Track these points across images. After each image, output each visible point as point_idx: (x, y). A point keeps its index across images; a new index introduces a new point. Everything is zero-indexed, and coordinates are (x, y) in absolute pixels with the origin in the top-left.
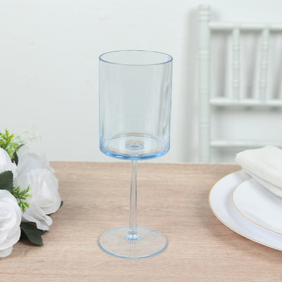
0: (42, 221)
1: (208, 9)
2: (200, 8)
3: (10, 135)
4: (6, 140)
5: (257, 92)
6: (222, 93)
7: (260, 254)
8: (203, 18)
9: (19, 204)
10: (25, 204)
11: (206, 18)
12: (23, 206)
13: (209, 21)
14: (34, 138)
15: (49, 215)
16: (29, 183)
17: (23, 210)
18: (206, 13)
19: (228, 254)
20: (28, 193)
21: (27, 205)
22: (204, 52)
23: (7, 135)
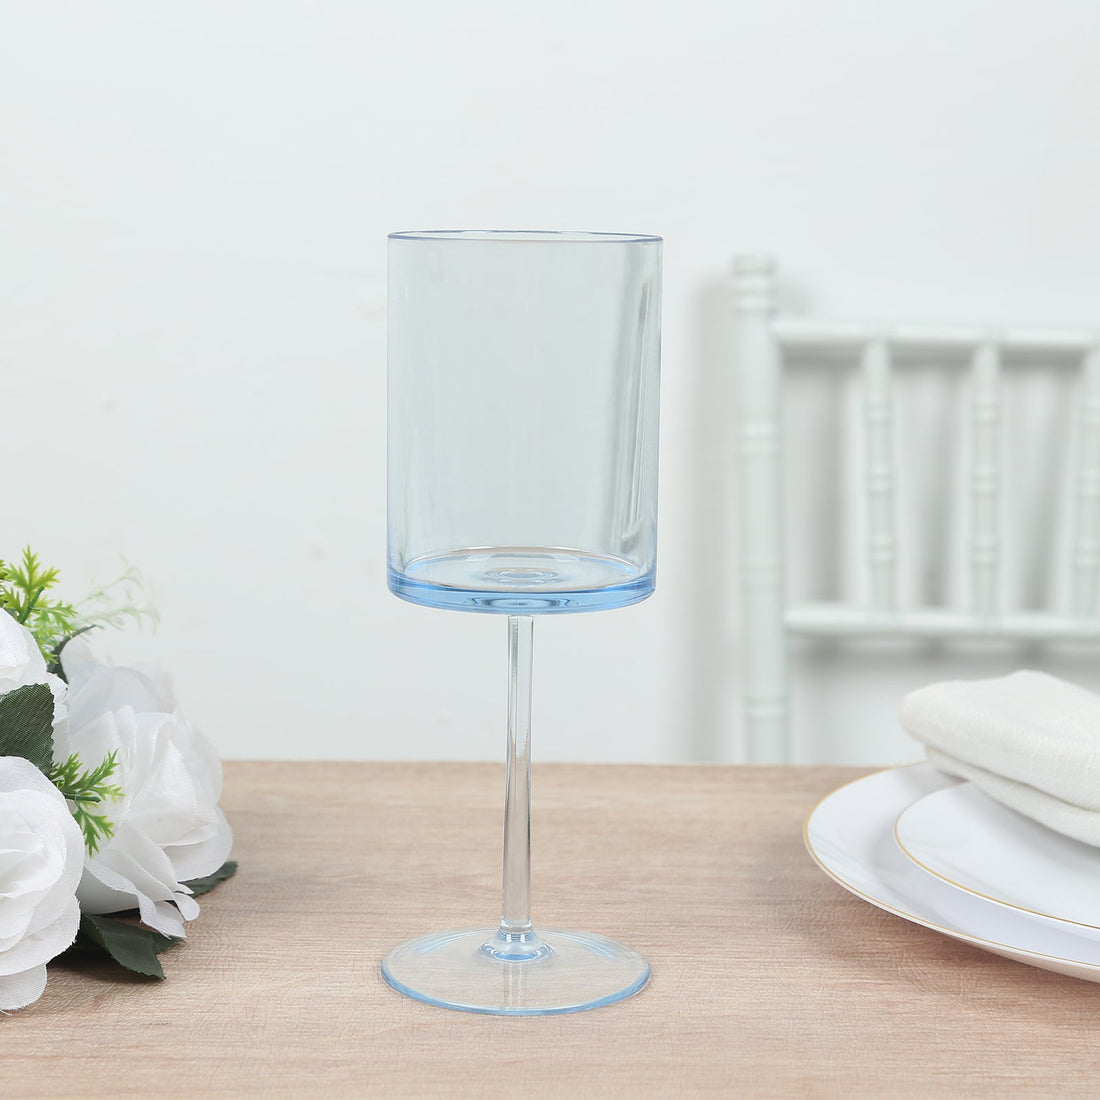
1: (769, 270)
2: (739, 268)
3: (39, 573)
4: (28, 589)
5: (961, 583)
6: (829, 587)
7: (1013, 1004)
8: (749, 303)
9: (77, 817)
10: (98, 820)
12: (93, 831)
13: (772, 313)
16: (114, 743)
17: (90, 841)
18: (760, 282)
19: (890, 1004)
20: (108, 782)
21: (105, 827)
22: (759, 430)
23: (31, 569)
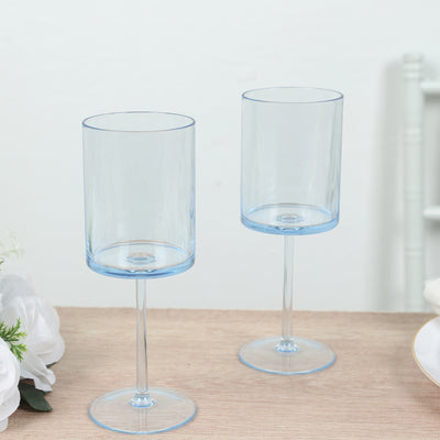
0: (41, 377)
1: (420, 60)
2: (407, 59)
8: (411, 75)
9: (11, 350)
10: (20, 347)
11: (416, 75)
12: (17, 351)
13: (421, 80)
14: (13, 251)
15: (48, 367)
17: (19, 357)
18: (416, 66)
20: (19, 331)
21: (23, 348)
22: (414, 131)
